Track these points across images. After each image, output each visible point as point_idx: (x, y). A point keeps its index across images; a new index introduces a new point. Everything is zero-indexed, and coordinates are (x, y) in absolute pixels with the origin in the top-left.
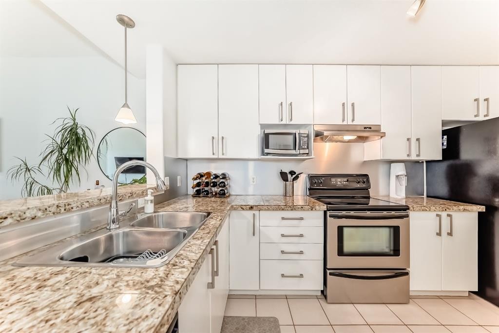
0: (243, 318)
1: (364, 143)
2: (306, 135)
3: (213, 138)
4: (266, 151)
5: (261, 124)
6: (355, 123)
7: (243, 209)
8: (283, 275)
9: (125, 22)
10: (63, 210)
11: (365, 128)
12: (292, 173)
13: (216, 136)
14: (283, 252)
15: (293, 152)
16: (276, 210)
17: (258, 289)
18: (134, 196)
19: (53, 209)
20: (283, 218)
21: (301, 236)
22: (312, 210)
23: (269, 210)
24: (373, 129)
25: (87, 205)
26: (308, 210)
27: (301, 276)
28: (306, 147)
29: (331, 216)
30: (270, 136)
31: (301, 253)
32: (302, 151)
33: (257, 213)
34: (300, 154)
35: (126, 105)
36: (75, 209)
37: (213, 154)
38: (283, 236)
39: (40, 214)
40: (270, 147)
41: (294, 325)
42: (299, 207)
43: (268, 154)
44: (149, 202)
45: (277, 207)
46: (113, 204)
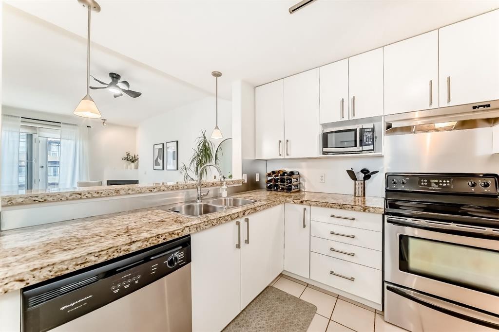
0: (287, 294)
1: (491, 127)
2: (370, 130)
3: (280, 141)
4: (325, 150)
5: (322, 124)
6: (451, 104)
7: (295, 203)
8: (332, 273)
9: (217, 75)
10: (175, 189)
11: (474, 108)
12: (365, 171)
13: (282, 140)
14: (332, 249)
15: (355, 149)
16: (324, 207)
17: (308, 278)
18: (215, 185)
19: (171, 187)
20: (333, 216)
21: (353, 237)
22: (364, 211)
23: (317, 205)
24: (492, 106)
25: (186, 187)
26: (360, 211)
27: (352, 279)
28: (370, 143)
29: (388, 221)
30: (329, 135)
31: (353, 255)
32: (365, 148)
33: (308, 207)
34: (363, 151)
35: (217, 128)
36: (180, 189)
37: (280, 155)
38: (332, 233)
39: (166, 189)
40: (329, 146)
41: (330, 319)
42: (349, 206)
43: (327, 153)
44: (225, 190)
45: (325, 204)
46: (199, 189)
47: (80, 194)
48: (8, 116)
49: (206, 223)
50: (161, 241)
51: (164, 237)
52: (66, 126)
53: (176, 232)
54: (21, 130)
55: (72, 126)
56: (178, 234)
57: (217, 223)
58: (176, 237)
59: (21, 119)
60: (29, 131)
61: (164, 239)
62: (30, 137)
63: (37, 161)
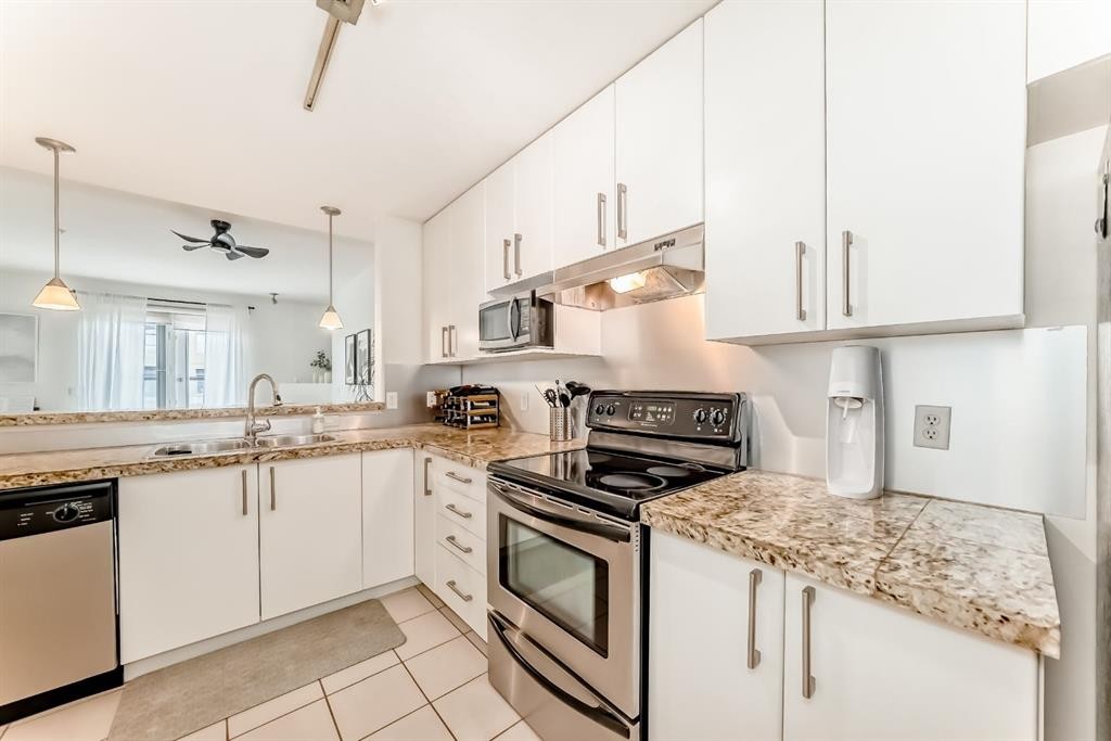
3: (444, 329)
4: (481, 344)
8: (452, 584)
9: (331, 212)
14: (450, 539)
15: (510, 343)
20: (449, 475)
27: (467, 598)
31: (468, 551)
33: (433, 457)
34: (519, 346)
35: (331, 309)
37: (444, 356)
38: (449, 507)
40: (484, 337)
43: (482, 351)
47: (14, 419)
48: (129, 297)
49: (146, 466)
50: (36, 482)
51: (43, 477)
52: (215, 309)
53: (72, 473)
54: (149, 319)
55: (223, 309)
56: (75, 477)
57: (175, 467)
58: (71, 480)
59: (147, 302)
60: (159, 321)
61: (43, 481)
62: (162, 329)
63: (172, 370)
